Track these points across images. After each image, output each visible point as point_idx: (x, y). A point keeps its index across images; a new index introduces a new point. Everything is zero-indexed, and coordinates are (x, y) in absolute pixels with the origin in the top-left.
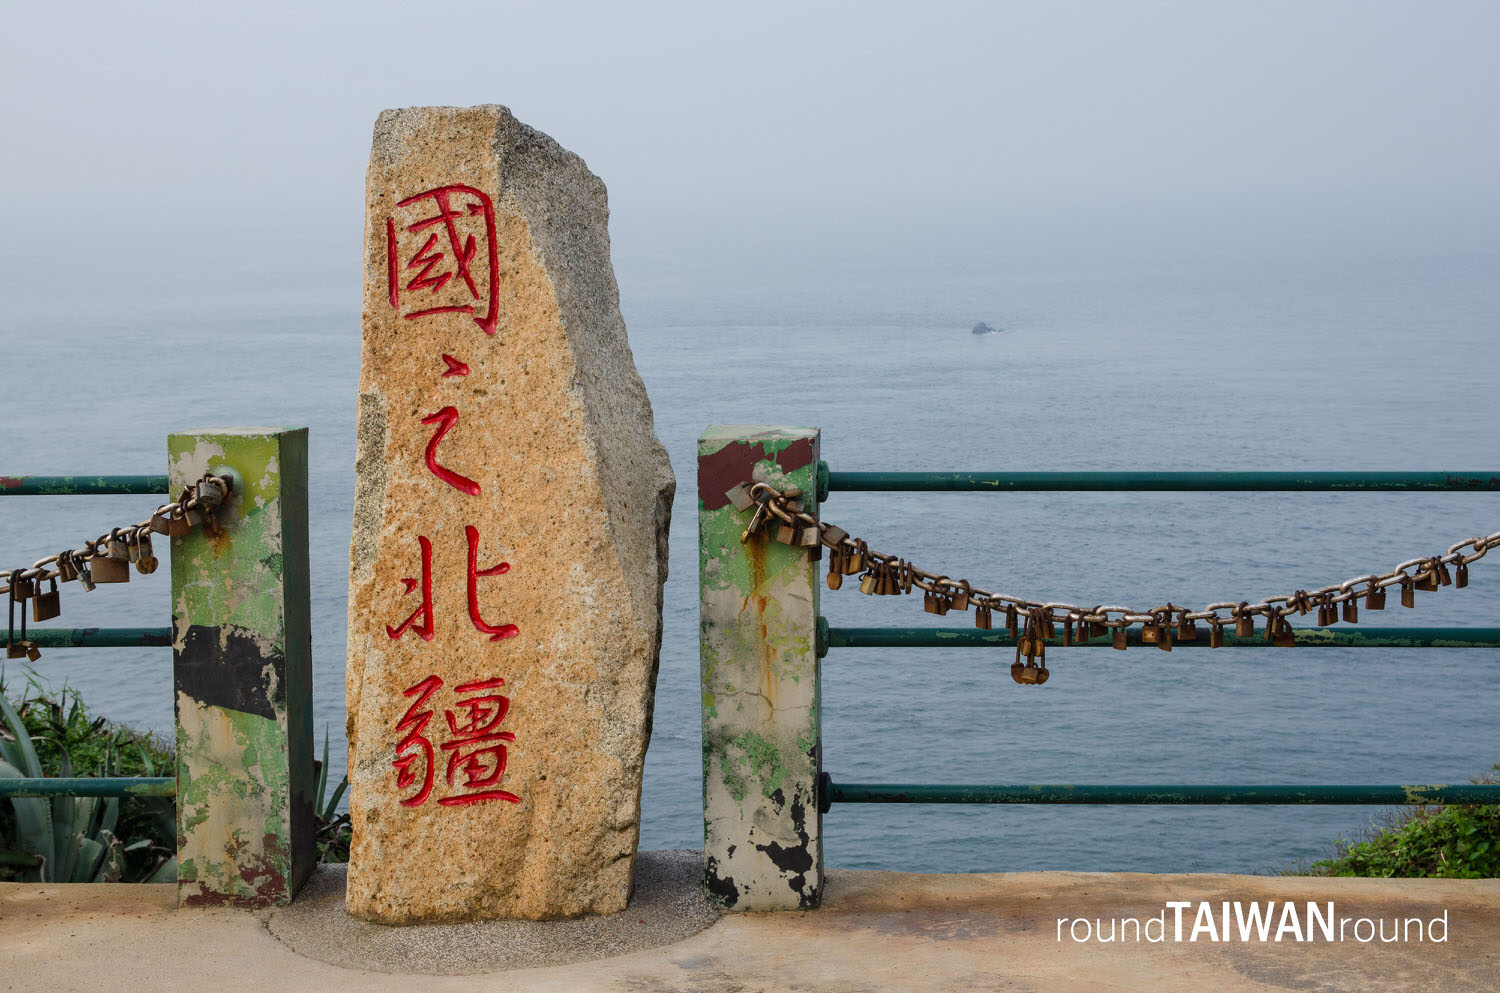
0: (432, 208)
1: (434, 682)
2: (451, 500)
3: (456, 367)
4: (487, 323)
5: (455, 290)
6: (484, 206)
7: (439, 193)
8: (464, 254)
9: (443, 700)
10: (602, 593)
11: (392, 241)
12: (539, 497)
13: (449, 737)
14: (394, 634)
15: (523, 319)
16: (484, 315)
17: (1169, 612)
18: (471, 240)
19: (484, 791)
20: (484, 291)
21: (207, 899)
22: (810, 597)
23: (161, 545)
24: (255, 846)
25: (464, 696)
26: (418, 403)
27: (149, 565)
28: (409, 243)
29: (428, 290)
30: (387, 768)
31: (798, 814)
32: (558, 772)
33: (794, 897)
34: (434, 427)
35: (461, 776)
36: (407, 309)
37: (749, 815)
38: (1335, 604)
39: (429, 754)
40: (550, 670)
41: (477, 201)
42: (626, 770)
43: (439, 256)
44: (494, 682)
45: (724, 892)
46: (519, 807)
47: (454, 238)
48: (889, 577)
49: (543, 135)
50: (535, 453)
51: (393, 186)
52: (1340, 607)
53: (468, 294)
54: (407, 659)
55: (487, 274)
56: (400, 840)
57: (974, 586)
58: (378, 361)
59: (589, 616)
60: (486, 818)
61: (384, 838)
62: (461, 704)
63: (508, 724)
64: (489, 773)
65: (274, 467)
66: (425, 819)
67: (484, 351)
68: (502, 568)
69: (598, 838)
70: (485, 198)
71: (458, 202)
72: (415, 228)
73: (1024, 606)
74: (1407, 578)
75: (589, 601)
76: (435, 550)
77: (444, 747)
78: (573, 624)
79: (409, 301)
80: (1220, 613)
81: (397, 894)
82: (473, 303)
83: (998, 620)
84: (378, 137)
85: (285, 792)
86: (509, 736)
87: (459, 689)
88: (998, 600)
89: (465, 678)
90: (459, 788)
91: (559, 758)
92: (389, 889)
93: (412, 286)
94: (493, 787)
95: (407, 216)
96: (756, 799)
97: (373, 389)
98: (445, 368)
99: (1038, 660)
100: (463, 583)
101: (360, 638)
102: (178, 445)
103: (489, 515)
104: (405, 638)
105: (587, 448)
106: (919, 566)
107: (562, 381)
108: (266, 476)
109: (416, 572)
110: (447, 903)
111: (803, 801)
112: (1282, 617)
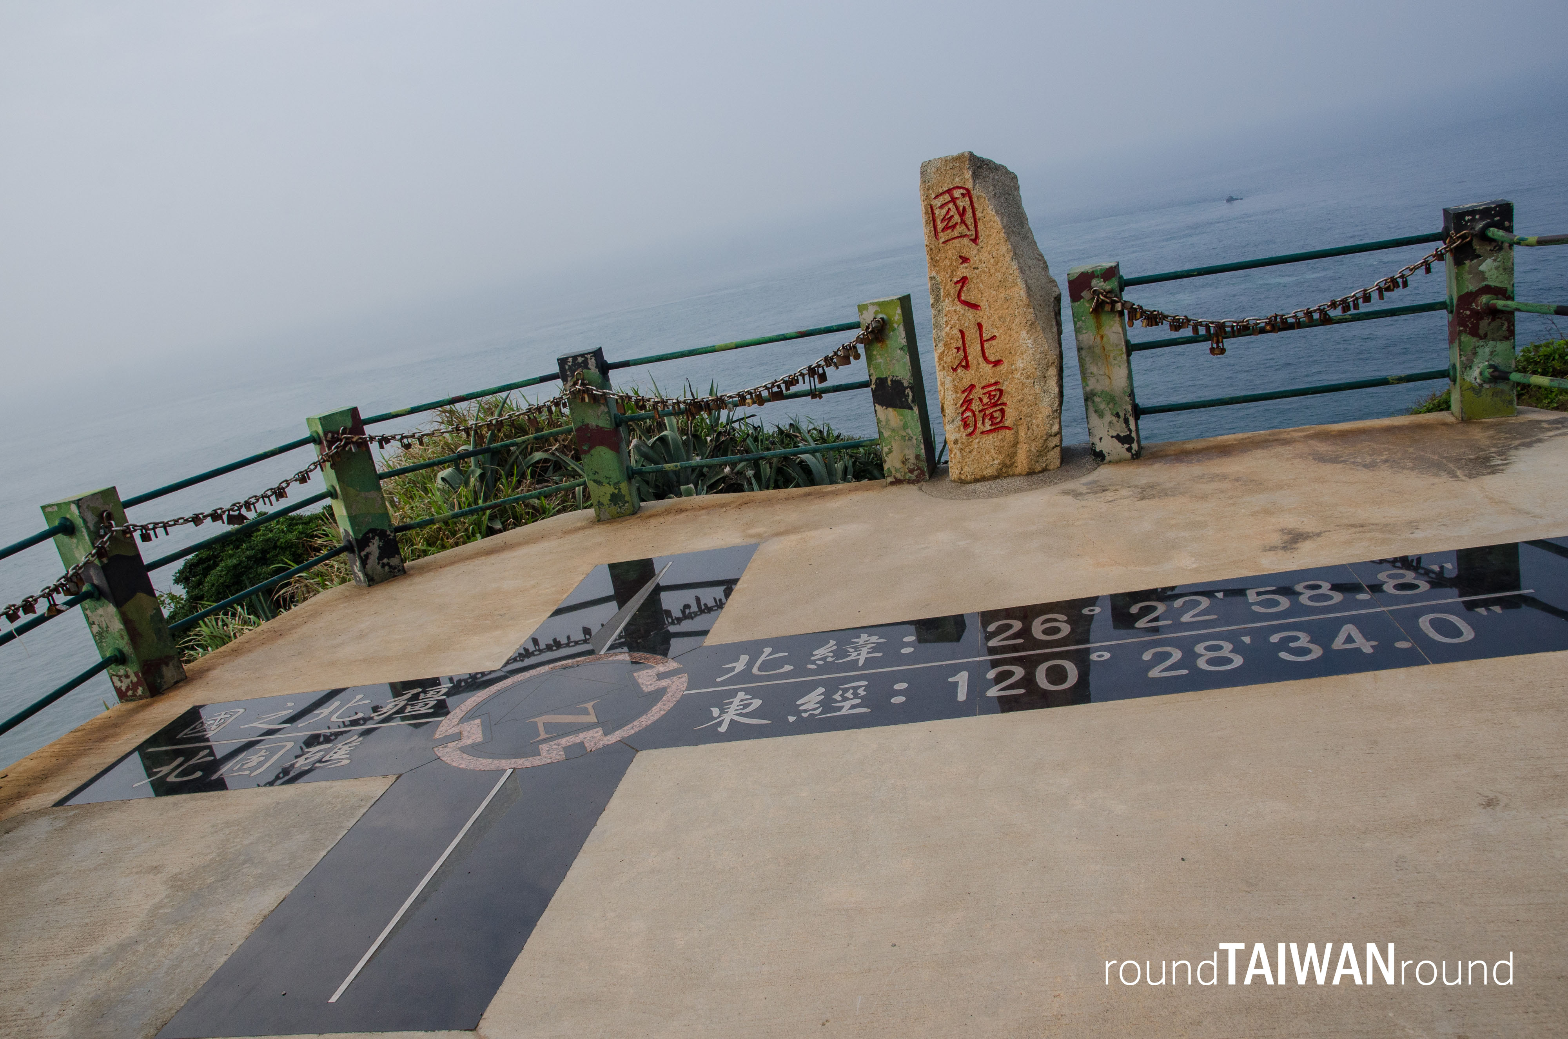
0: (947, 197)
1: (972, 387)
2: (970, 314)
3: (965, 260)
4: (975, 240)
5: (960, 229)
6: (968, 193)
7: (949, 191)
8: (962, 214)
9: (977, 393)
10: (1035, 342)
11: (933, 214)
12: (1005, 307)
13: (981, 408)
14: (955, 370)
15: (989, 236)
16: (973, 237)
17: (1276, 316)
18: (964, 208)
19: (998, 427)
20: (972, 227)
21: (897, 482)
22: (1121, 332)
23: (861, 349)
24: (912, 460)
25: (985, 391)
26: (951, 277)
27: (857, 357)
28: (940, 213)
29: (950, 231)
30: (958, 422)
31: (1126, 421)
32: (1026, 416)
33: (1129, 455)
34: (959, 285)
35: (988, 423)
36: (942, 240)
37: (1106, 424)
38: (1349, 303)
39: (974, 415)
40: (1018, 375)
41: (964, 192)
42: (1053, 412)
43: (952, 217)
44: (996, 383)
45: (1099, 457)
46: (1012, 431)
47: (957, 208)
48: (1154, 319)
49: (988, 160)
50: (1001, 290)
51: (931, 192)
52: (1351, 304)
53: (966, 230)
54: (961, 379)
55: (972, 221)
56: (967, 450)
57: (1190, 318)
58: (934, 263)
59: (1031, 352)
60: (1000, 437)
61: (961, 450)
62: (984, 394)
63: (1004, 399)
64: (999, 420)
65: (899, 311)
66: (975, 442)
67: (975, 251)
68: (993, 338)
69: (1045, 440)
70: (967, 190)
71: (957, 193)
72: (941, 207)
73: (1212, 323)
74: (1380, 287)
75: (1030, 346)
76: (966, 334)
77: (980, 411)
78: (1024, 356)
79: (943, 237)
80: (1298, 314)
81: (969, 471)
82: (968, 233)
83: (1202, 331)
84: (922, 173)
85: (921, 438)
86: (1005, 404)
87: (983, 388)
88: (1201, 322)
89: (984, 383)
90: (988, 427)
91: (1026, 410)
92: (966, 469)
93: (943, 230)
94: (1001, 425)
95: (938, 203)
96: (1108, 417)
97: (933, 274)
98: (961, 261)
99: (1220, 345)
100: (979, 346)
101: (942, 373)
102: (862, 308)
103: (986, 317)
104: (959, 371)
105: (1021, 284)
106: (1166, 313)
107: (1008, 259)
108: (897, 315)
109: (960, 344)
110: (988, 472)
111: (1128, 416)
112: (1326, 312)
